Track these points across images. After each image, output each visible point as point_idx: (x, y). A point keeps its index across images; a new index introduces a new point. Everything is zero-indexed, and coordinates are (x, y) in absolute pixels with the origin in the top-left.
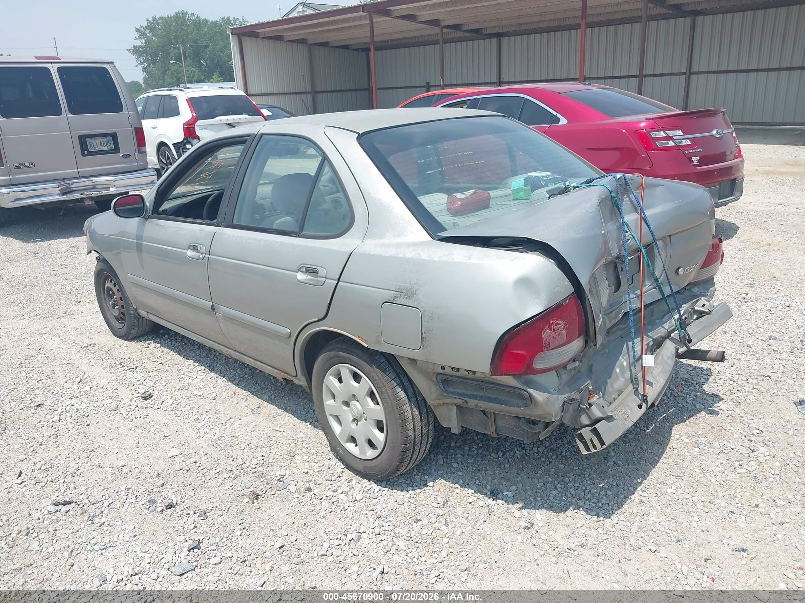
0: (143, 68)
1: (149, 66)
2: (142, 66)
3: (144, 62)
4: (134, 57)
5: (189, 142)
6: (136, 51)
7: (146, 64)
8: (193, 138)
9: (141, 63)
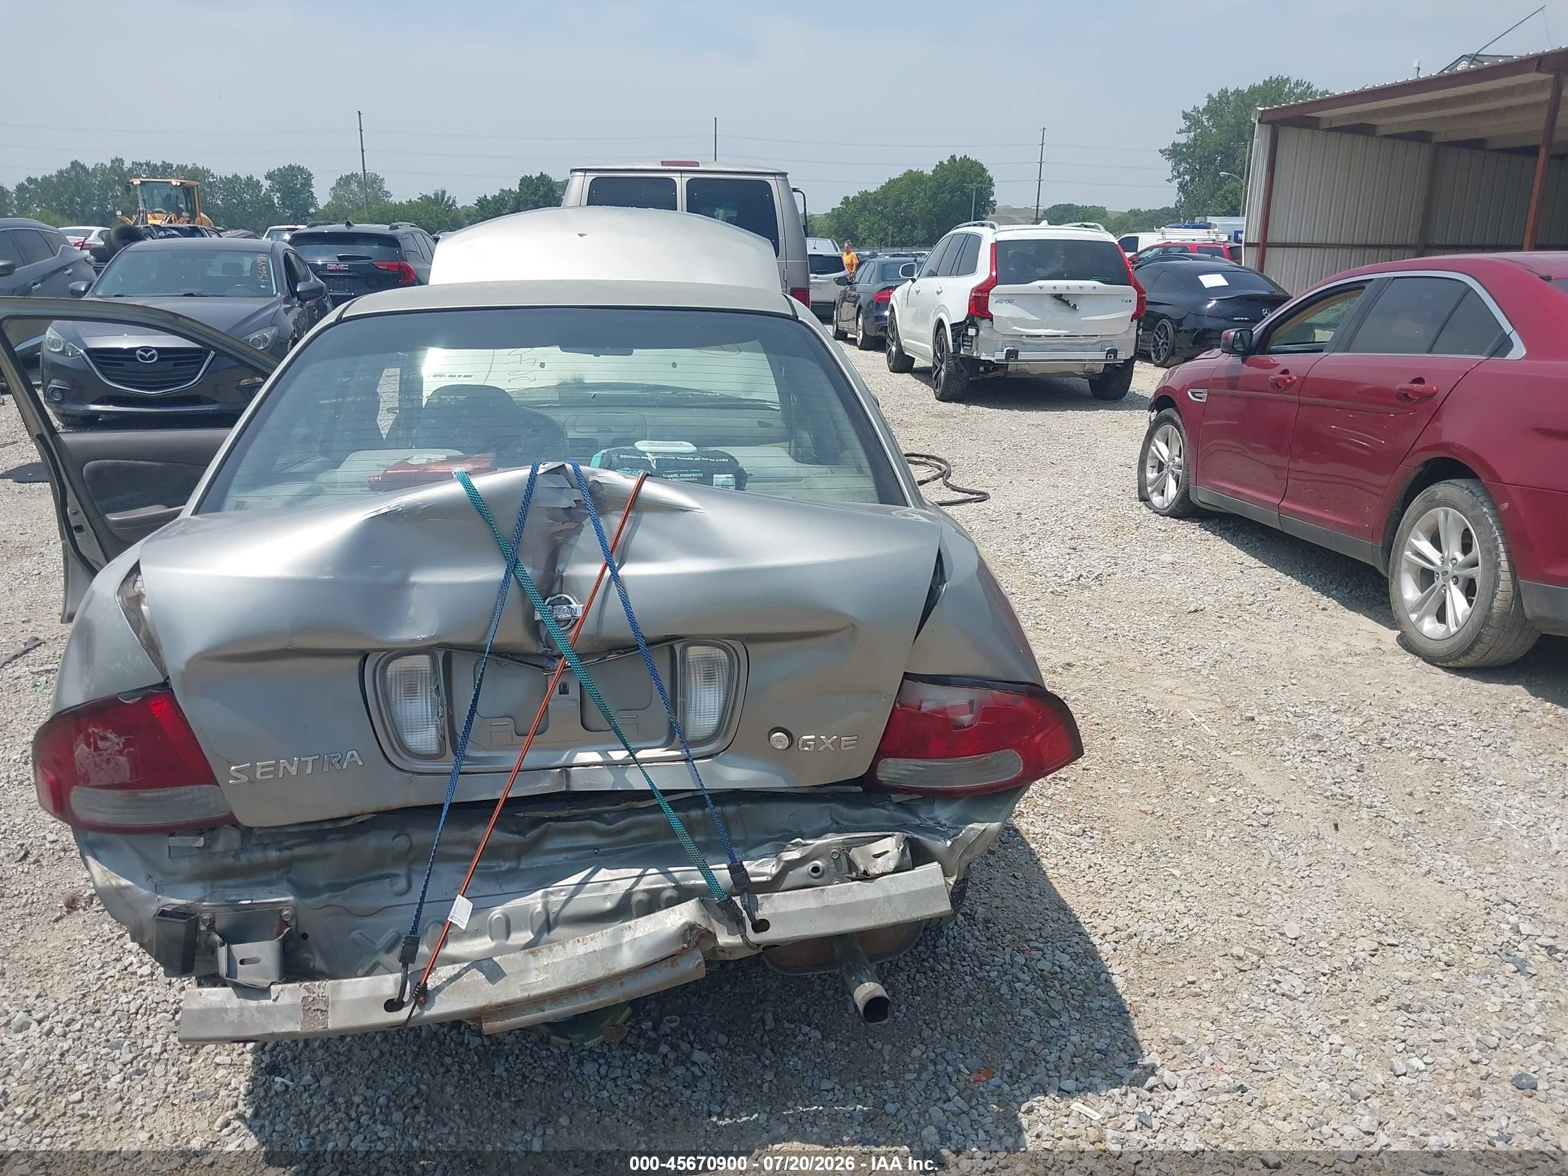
0: (1180, 184)
1: (1192, 180)
2: (1180, 180)
3: (1185, 172)
4: (1169, 164)
5: (973, 324)
6: (1175, 153)
7: (1187, 178)
8: (983, 318)
9: (1179, 175)
